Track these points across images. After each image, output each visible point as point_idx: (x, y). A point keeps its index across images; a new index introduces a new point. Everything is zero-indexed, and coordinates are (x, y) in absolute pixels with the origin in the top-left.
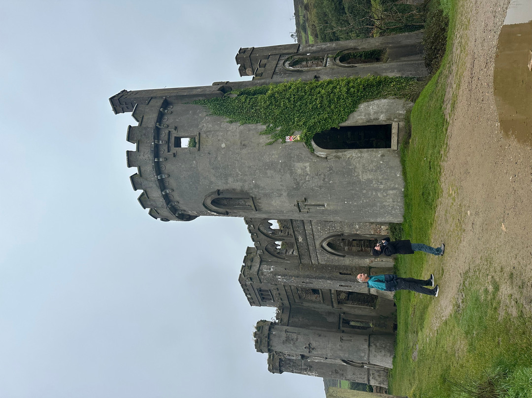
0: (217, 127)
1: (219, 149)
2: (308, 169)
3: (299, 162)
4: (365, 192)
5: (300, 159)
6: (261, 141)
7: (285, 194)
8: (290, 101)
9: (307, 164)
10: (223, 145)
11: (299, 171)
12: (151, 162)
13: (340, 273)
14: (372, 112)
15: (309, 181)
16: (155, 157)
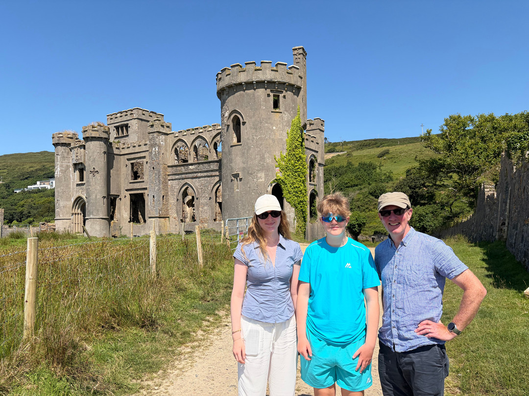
0: (285, 124)
1: (272, 124)
2: (260, 180)
3: (265, 175)
4: (247, 212)
5: (266, 175)
6: (277, 152)
7: (245, 166)
8: (298, 169)
9: (263, 180)
10: (274, 128)
11: (259, 175)
12: (265, 78)
13: (163, 196)
14: (290, 214)
15: (253, 181)
16: (268, 82)
